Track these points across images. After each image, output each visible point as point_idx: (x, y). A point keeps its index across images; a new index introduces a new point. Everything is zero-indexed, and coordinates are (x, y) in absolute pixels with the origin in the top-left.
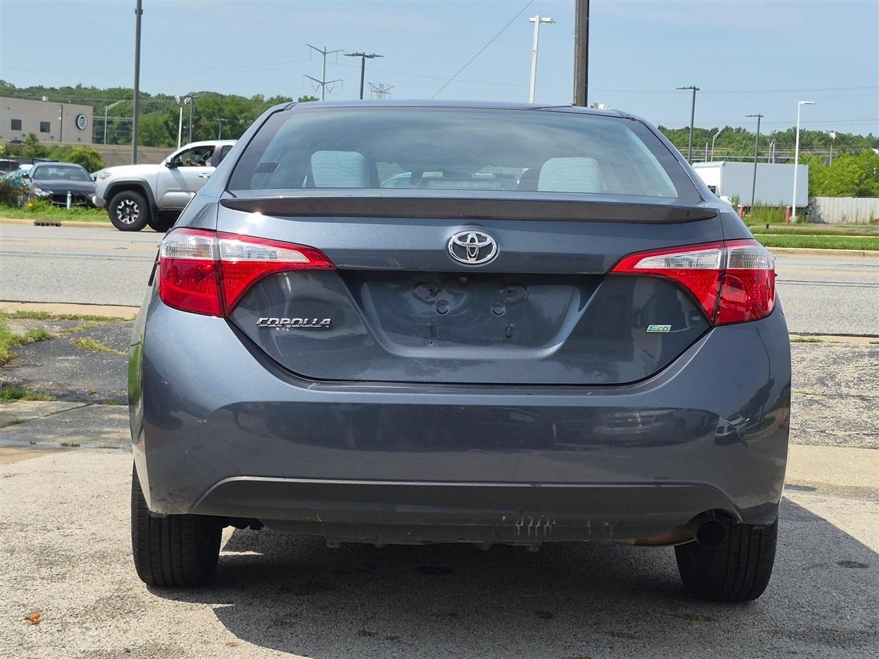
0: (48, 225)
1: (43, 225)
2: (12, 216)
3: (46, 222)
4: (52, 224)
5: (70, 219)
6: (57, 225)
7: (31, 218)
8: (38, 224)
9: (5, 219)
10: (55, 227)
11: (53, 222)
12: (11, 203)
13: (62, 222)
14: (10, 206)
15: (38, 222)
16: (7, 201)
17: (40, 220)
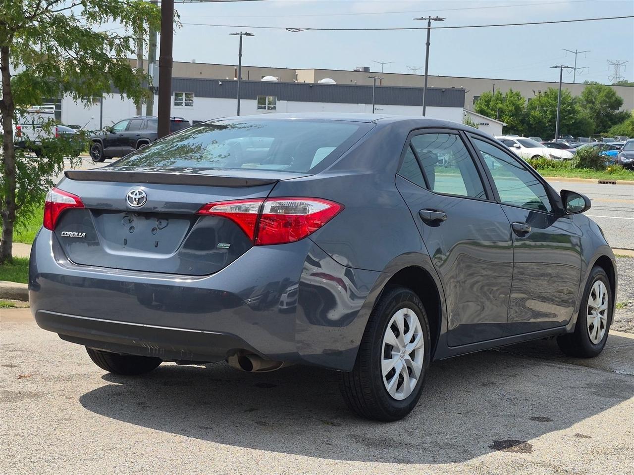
0: (607, 183)
1: (604, 183)
2: (585, 176)
3: (606, 181)
4: (610, 183)
5: (623, 179)
6: (613, 183)
7: (597, 178)
8: (601, 183)
9: (579, 179)
10: (611, 185)
11: (610, 181)
12: (599, 168)
13: (617, 181)
14: (598, 170)
15: (601, 181)
16: (596, 166)
17: (603, 180)
